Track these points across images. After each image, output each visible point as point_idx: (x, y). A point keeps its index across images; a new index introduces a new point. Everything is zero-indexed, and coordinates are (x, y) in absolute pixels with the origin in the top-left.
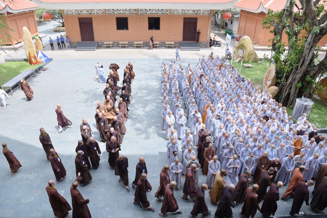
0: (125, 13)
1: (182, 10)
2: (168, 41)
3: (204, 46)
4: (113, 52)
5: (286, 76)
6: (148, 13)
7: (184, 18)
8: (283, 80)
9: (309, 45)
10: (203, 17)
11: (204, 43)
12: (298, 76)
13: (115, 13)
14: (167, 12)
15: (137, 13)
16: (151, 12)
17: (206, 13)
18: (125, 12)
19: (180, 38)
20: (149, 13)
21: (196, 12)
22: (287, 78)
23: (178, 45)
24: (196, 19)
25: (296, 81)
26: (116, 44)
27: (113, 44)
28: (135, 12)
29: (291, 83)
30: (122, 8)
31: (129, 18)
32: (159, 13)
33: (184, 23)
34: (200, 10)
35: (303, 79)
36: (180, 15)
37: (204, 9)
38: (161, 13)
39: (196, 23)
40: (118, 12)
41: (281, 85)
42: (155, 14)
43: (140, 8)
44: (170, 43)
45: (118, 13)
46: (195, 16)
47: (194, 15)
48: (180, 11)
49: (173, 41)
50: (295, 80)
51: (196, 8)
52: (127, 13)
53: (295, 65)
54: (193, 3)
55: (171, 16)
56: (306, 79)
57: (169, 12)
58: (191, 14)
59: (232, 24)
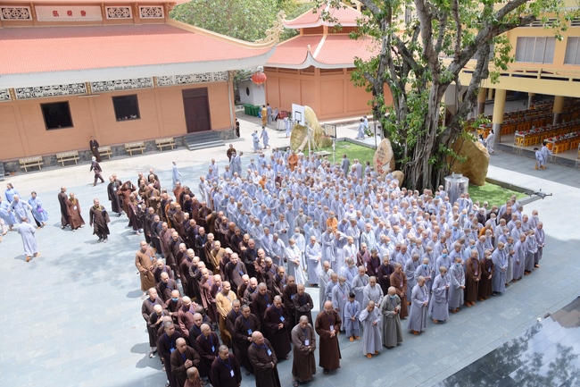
0: (61, 94)
1: (177, 77)
2: (160, 138)
3: (227, 137)
4: (51, 177)
5: (408, 152)
6: (110, 88)
7: (183, 91)
8: (406, 158)
9: (434, 100)
10: (217, 84)
11: (227, 131)
12: (429, 147)
13: (37, 95)
14: (149, 84)
15: (89, 92)
16: (116, 86)
17: (220, 77)
18: (60, 91)
19: (182, 128)
20: (113, 88)
21: (203, 78)
22: (411, 153)
23: (180, 143)
24: (205, 90)
25: (428, 156)
26: (49, 160)
27: (43, 161)
28: (82, 89)
29: (421, 161)
30: (51, 85)
31: (70, 104)
32: (133, 86)
33: (185, 99)
34: (208, 74)
35: (435, 151)
36: (174, 86)
37: (216, 71)
38: (136, 86)
39: (206, 98)
40: (44, 92)
41: (406, 167)
42: (125, 88)
43: (92, 81)
44: (164, 141)
45: (45, 95)
46: (202, 85)
47: (201, 83)
48: (174, 79)
49: (169, 137)
50: (426, 154)
51: (202, 70)
52: (64, 92)
53: (420, 133)
54: (200, 62)
55: (158, 89)
56: (440, 150)
57: (152, 82)
58: (194, 83)
59: (248, 94)
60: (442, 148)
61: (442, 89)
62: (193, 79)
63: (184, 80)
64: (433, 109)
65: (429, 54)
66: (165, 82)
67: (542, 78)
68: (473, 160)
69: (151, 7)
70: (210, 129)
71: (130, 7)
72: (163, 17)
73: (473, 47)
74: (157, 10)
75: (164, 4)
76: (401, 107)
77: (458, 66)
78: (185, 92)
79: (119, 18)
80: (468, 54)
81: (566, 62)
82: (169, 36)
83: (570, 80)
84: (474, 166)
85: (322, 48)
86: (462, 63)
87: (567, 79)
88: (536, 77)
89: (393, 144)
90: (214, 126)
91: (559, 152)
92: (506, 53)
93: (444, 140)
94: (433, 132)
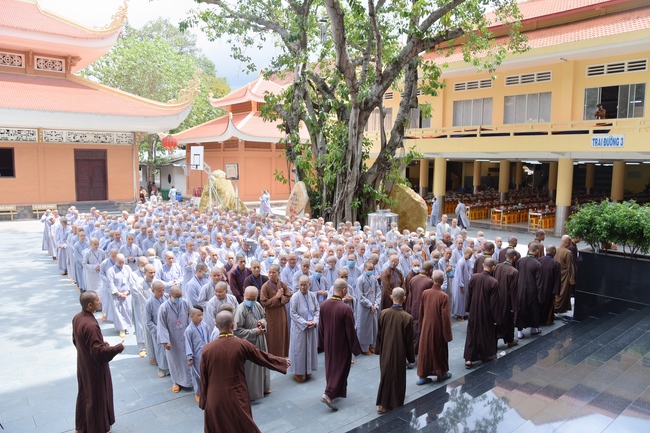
1: (70, 133)
2: (40, 203)
5: (328, 196)
7: (75, 150)
8: (325, 203)
9: (355, 128)
10: (119, 148)
11: (128, 203)
12: (351, 187)
14: (32, 137)
17: (124, 140)
19: (69, 195)
21: (103, 139)
22: (331, 199)
24: (104, 152)
25: (350, 198)
29: (342, 203)
32: (10, 138)
33: (76, 160)
35: (359, 193)
36: (65, 144)
37: (120, 131)
38: (14, 138)
39: (104, 162)
46: (100, 146)
47: (99, 143)
48: (65, 135)
49: (53, 203)
50: (347, 196)
53: (340, 169)
54: (96, 114)
55: (43, 146)
56: (365, 191)
57: (36, 136)
58: (90, 141)
59: (170, 181)
60: (367, 188)
61: (363, 117)
62: (90, 138)
63: (78, 138)
64: (355, 139)
65: (344, 66)
66: (54, 138)
67: (482, 135)
68: (409, 214)
69: (50, 59)
70: (106, 198)
71: (23, 56)
72: (64, 71)
73: (397, 65)
74: (57, 63)
75: (65, 58)
76: (319, 147)
77: (381, 87)
78: (77, 152)
79: (8, 65)
80: (392, 74)
81: (505, 122)
82: (67, 89)
83: (512, 134)
84: (410, 222)
85: (248, 122)
86: (385, 84)
87: (508, 134)
88: (475, 135)
89: (308, 187)
90: (112, 195)
91: (509, 223)
92: (436, 78)
93: (370, 179)
94: (356, 168)
